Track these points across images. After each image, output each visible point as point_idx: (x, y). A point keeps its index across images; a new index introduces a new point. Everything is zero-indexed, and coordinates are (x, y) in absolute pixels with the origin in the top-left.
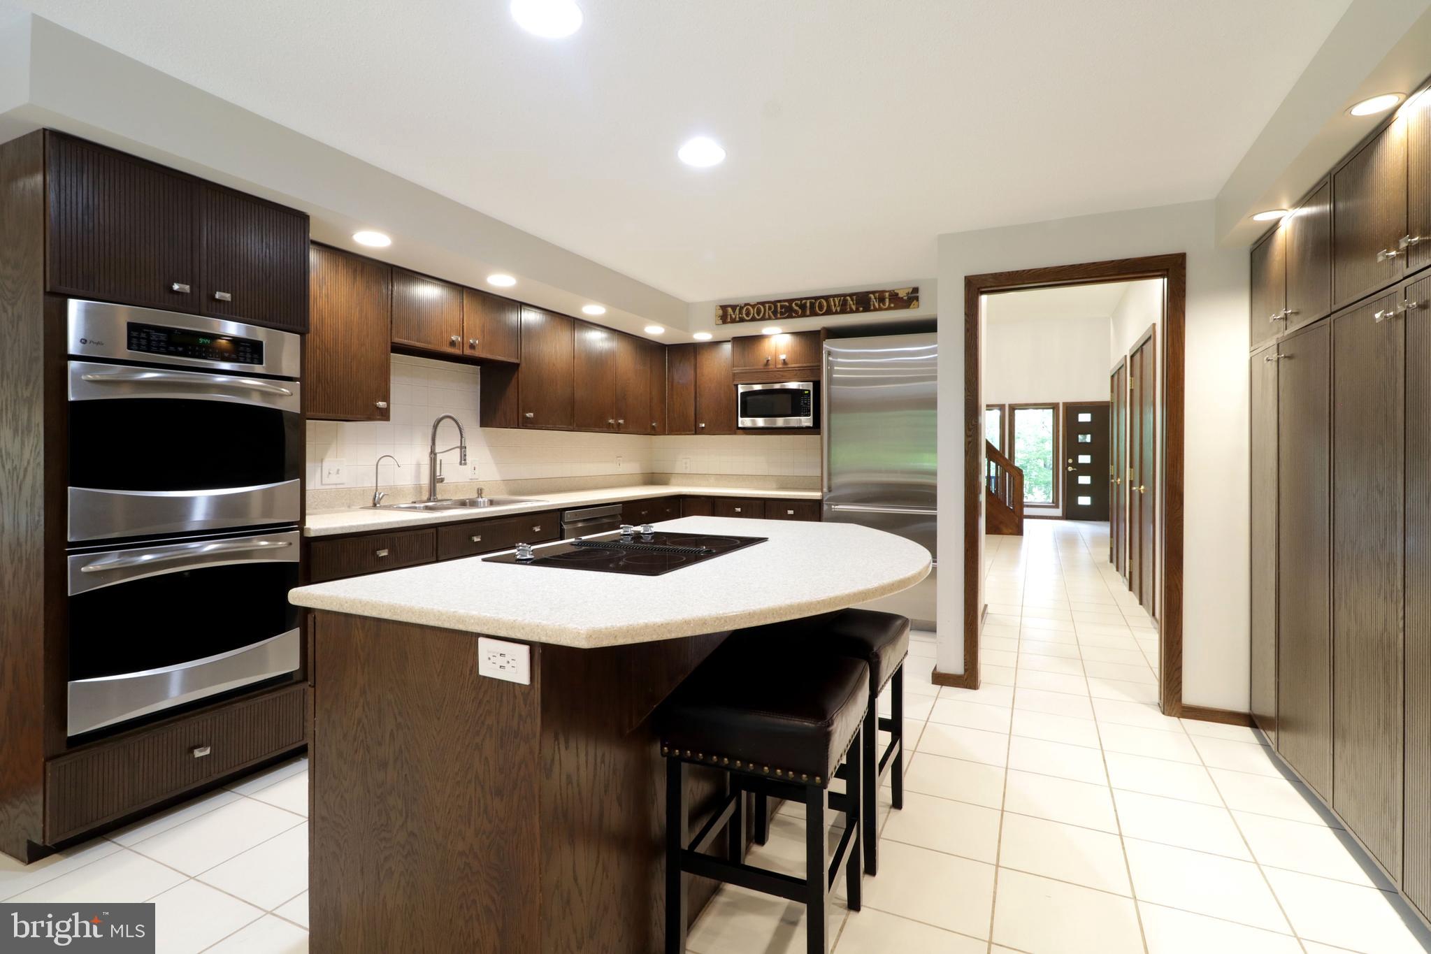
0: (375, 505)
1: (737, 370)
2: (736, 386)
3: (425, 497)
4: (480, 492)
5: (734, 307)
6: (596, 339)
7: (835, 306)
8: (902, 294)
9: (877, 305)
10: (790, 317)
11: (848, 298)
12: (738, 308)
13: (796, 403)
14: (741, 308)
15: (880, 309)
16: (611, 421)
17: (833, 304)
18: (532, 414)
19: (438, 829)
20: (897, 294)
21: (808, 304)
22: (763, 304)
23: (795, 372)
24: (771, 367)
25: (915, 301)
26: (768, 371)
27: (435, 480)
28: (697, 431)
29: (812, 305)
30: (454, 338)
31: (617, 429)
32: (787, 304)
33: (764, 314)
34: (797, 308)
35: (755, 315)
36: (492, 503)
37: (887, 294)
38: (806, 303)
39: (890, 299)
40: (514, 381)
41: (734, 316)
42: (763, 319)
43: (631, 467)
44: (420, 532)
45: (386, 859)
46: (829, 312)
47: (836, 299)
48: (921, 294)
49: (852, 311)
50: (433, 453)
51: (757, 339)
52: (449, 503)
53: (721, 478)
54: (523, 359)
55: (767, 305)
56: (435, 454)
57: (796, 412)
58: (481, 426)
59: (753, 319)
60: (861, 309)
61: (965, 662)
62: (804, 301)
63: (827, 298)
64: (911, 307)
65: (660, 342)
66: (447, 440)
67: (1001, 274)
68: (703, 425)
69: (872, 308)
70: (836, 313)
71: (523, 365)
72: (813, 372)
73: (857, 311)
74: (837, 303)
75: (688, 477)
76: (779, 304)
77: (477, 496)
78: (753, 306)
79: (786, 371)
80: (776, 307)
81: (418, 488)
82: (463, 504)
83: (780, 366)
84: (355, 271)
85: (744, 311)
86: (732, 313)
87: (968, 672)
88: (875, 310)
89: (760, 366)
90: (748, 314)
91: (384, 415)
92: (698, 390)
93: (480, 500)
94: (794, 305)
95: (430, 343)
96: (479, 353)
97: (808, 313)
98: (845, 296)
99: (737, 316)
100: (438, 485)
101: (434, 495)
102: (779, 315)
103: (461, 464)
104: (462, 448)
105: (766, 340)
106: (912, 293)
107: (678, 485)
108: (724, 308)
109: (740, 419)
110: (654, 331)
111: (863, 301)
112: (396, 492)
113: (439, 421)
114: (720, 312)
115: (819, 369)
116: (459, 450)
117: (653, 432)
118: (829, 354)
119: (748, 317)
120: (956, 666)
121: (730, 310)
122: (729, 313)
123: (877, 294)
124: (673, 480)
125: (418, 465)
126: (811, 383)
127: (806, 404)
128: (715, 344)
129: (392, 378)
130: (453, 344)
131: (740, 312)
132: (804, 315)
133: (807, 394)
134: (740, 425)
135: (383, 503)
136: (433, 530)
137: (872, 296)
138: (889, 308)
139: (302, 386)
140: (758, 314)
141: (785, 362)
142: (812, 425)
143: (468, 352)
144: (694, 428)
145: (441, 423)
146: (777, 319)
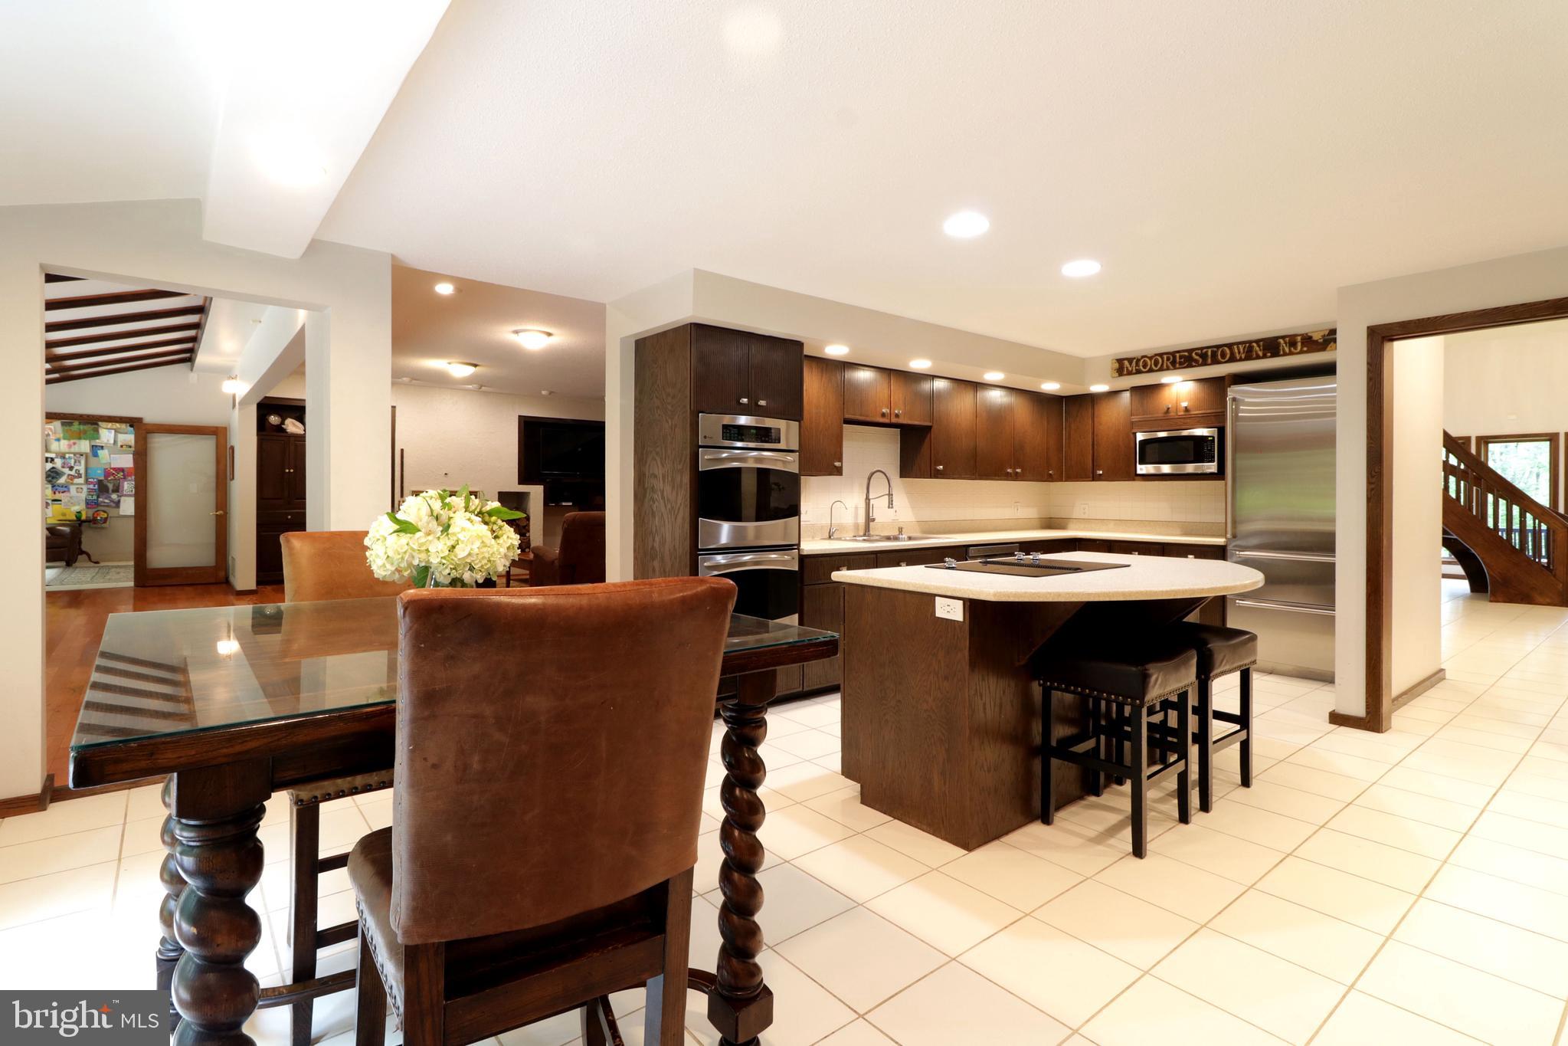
0: (830, 537)
1: (1135, 419)
2: (1135, 434)
3: (862, 534)
4: (900, 530)
5: (1130, 360)
6: (996, 396)
7: (1239, 353)
8: (1317, 337)
9: (1287, 350)
10: (1190, 366)
11: (1255, 344)
12: (1135, 360)
13: (1199, 450)
14: (1138, 361)
15: (1291, 353)
16: (1009, 470)
17: (1236, 351)
18: (941, 467)
19: (913, 698)
20: (1311, 337)
21: (1209, 354)
22: (1161, 355)
23: (1198, 419)
24: (1172, 414)
25: (1332, 343)
26: (1168, 418)
27: (869, 520)
28: (1095, 478)
29: (1214, 354)
30: (884, 411)
31: (1016, 477)
32: (1186, 354)
33: (1162, 364)
34: (1197, 357)
35: (1153, 366)
36: (910, 538)
37: (1299, 338)
38: (1207, 352)
39: (1302, 343)
40: (927, 440)
41: (1130, 369)
42: (1161, 369)
43: (1031, 513)
44: (866, 556)
45: (885, 715)
46: (1233, 359)
47: (1240, 346)
48: (1339, 336)
49: (1258, 357)
50: (868, 499)
51: (1157, 387)
52: (877, 538)
53: (1121, 523)
54: (934, 422)
55: (1165, 356)
56: (869, 500)
57: (1199, 458)
58: (901, 477)
59: (1151, 371)
60: (1269, 354)
61: (1367, 705)
62: (1205, 350)
63: (1230, 346)
64: (1329, 348)
65: (1057, 394)
66: (879, 488)
67: (1409, 322)
68: (1101, 472)
69: (1282, 353)
70: (1241, 360)
71: (935, 427)
72: (1217, 419)
73: (1265, 357)
74: (1242, 350)
75: (1087, 522)
76: (1178, 355)
77: (898, 533)
78: (1150, 358)
79: (1189, 417)
80: (1175, 357)
81: (856, 526)
82: (888, 538)
83: (1182, 413)
84: (822, 371)
85: (1141, 363)
86: (1128, 366)
87: (1370, 715)
88: (1285, 354)
89: (1160, 415)
90: (1145, 366)
91: (838, 471)
92: (1095, 438)
93: (901, 536)
94: (1194, 354)
95: (867, 416)
96: (903, 420)
97: (1209, 361)
98: (1250, 342)
99: (1134, 368)
100: (871, 523)
101: (869, 531)
102: (1177, 366)
103: (889, 507)
104: (890, 495)
105: (1167, 388)
106: (1329, 334)
107: (1077, 530)
108: (1120, 361)
109: (1139, 467)
110: (1050, 387)
111: (1271, 346)
112: (842, 528)
113: (872, 474)
114: (1117, 365)
115: (1224, 415)
116: (887, 497)
117: (1050, 479)
118: (1234, 400)
119: (1145, 368)
120: (1357, 707)
121: (1126, 363)
122: (1124, 366)
123: (1287, 339)
124: (1071, 525)
125: (856, 508)
126: (1216, 429)
127: (1210, 450)
128: (1114, 394)
129: (844, 443)
130: (883, 415)
131: (1137, 364)
132: (1205, 364)
133: (1211, 440)
134: (1139, 472)
135: (835, 536)
136: (874, 556)
137: (1281, 341)
138: (1301, 352)
139: (799, 455)
140: (1156, 365)
141: (1186, 409)
142: (1216, 472)
143: (894, 420)
144: (1091, 475)
145: (874, 476)
146: (1175, 368)
